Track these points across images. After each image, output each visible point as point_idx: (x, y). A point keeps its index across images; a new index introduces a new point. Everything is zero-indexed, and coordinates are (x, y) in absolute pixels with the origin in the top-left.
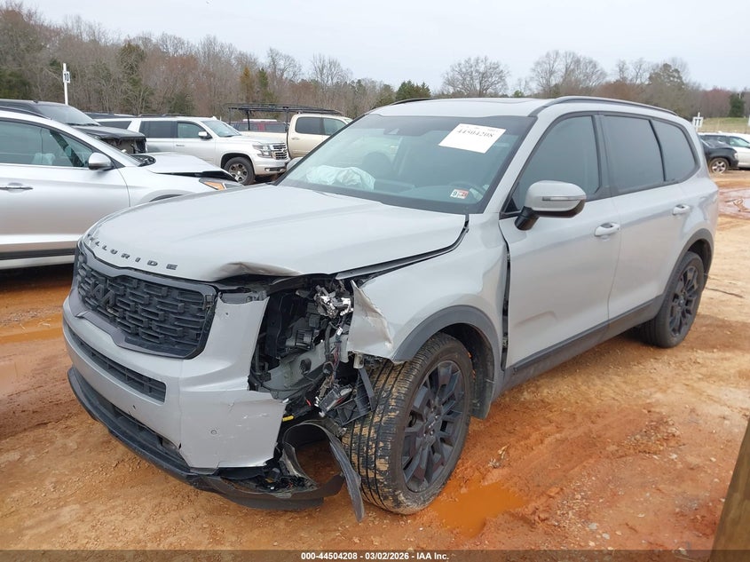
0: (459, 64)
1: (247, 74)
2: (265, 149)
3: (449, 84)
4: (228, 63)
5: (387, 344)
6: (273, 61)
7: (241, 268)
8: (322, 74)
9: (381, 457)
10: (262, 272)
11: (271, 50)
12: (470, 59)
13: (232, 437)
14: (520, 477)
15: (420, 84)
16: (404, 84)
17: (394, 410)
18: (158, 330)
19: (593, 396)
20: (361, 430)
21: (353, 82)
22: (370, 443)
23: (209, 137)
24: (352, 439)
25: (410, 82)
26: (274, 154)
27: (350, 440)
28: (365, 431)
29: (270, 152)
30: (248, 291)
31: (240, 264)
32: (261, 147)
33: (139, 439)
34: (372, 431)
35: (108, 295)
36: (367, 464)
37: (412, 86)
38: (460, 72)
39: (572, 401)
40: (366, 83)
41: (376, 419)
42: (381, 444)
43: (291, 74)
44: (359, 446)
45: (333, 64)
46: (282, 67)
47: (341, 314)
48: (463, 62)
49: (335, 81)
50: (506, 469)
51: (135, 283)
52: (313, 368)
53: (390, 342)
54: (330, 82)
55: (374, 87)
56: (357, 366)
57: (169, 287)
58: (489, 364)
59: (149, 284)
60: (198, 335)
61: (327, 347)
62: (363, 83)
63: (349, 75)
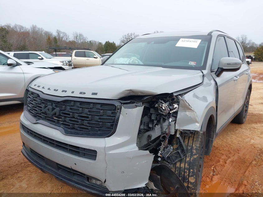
0: (125, 36)
1: (49, 39)
2: (65, 62)
3: (122, 42)
4: (41, 34)
5: (197, 124)
6: (59, 34)
7: (130, 93)
8: (77, 39)
9: (192, 176)
10: (140, 94)
11: (58, 30)
12: (129, 34)
13: (131, 174)
14: (226, 178)
15: (112, 42)
16: (106, 42)
17: (196, 154)
18: (88, 125)
19: (230, 143)
20: (180, 165)
21: (88, 41)
22: (186, 170)
23: (42, 59)
24: (175, 169)
25: (108, 41)
26: (68, 64)
27: (174, 170)
28: (182, 165)
29: (66, 64)
30: (134, 103)
31: (131, 90)
32: (63, 62)
33: (73, 179)
34: (186, 165)
35: (55, 111)
36: (184, 180)
37: (109, 43)
38: (126, 38)
39: (225, 145)
40: (93, 42)
41: (188, 159)
42: (192, 170)
43: (65, 39)
44: (180, 172)
45: (81, 35)
46: (62, 36)
47: (171, 112)
48: (126, 35)
49: (82, 41)
50: (219, 175)
51: (72, 103)
52: (153, 138)
53: (198, 123)
54: (80, 41)
55: (96, 43)
56: (178, 136)
57: (94, 103)
58: (212, 132)
59: (81, 103)
60: (112, 125)
61: (162, 128)
62: (92, 42)
63: (87, 39)
